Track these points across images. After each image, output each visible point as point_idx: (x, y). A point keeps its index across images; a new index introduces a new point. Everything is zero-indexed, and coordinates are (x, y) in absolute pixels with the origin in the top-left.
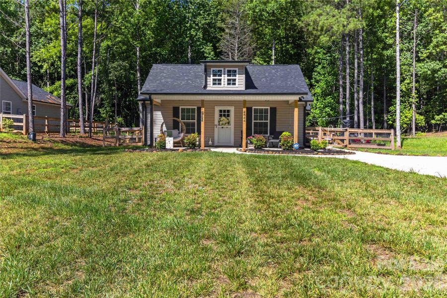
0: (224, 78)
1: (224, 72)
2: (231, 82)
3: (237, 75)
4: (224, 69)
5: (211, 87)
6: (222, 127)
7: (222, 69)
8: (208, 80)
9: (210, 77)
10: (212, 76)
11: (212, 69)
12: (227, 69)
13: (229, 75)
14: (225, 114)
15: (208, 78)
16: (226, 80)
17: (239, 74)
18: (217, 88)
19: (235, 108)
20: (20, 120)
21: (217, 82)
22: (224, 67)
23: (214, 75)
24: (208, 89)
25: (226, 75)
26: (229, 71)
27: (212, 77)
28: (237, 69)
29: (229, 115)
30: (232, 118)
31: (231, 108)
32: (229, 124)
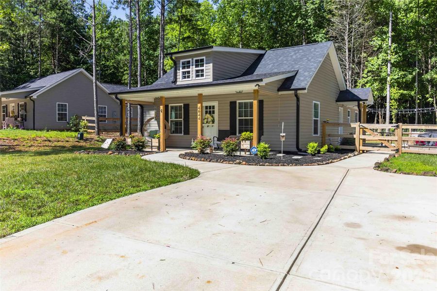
0: (193, 69)
1: (193, 62)
2: (199, 73)
3: (205, 65)
4: (193, 60)
5: (181, 81)
6: (208, 126)
7: (190, 59)
8: (178, 74)
9: (179, 70)
10: (181, 68)
11: (181, 61)
12: (195, 59)
13: (197, 66)
14: (210, 110)
15: (178, 71)
16: (194, 72)
17: (206, 64)
18: (187, 82)
19: (219, 104)
20: (92, 122)
21: (186, 75)
22: (192, 57)
23: (184, 68)
24: (178, 83)
25: (194, 66)
26: (197, 61)
27: (181, 70)
28: (204, 58)
29: (214, 112)
30: (216, 115)
31: (215, 104)
32: (213, 122)
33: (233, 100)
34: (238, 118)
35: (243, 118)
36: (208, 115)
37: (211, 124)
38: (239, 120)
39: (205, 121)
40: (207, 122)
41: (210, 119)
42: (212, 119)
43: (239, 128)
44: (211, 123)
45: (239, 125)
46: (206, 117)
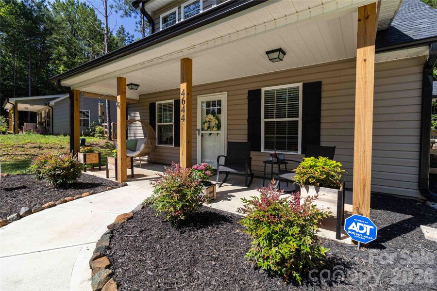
1: (179, 14)
4: (180, 8)
6: (210, 134)
7: (176, 9)
11: (162, 17)
12: (183, 5)
14: (213, 108)
19: (228, 96)
22: (178, 3)
26: (187, 9)
29: (219, 111)
30: (223, 117)
31: (223, 97)
32: (219, 127)
33: (254, 87)
34: (263, 120)
35: (275, 120)
36: (211, 117)
37: (214, 132)
38: (266, 123)
39: (206, 125)
40: (209, 128)
41: (214, 122)
42: (217, 122)
43: (266, 138)
44: (215, 129)
45: (266, 133)
46: (207, 120)
